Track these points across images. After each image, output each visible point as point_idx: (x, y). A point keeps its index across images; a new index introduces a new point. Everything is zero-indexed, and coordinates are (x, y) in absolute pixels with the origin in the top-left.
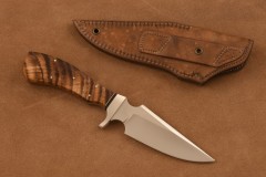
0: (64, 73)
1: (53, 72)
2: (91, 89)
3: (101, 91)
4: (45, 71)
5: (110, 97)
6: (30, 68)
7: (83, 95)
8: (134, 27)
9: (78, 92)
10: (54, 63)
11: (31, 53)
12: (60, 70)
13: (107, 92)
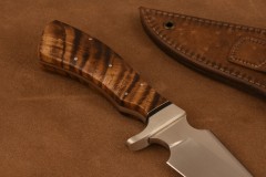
0: (97, 57)
1: (81, 52)
2: (133, 86)
3: (146, 93)
4: (69, 48)
5: (159, 104)
6: (49, 40)
7: (116, 93)
8: (230, 30)
9: (110, 87)
10: (87, 42)
11: (56, 22)
12: (93, 51)
13: (157, 96)
